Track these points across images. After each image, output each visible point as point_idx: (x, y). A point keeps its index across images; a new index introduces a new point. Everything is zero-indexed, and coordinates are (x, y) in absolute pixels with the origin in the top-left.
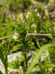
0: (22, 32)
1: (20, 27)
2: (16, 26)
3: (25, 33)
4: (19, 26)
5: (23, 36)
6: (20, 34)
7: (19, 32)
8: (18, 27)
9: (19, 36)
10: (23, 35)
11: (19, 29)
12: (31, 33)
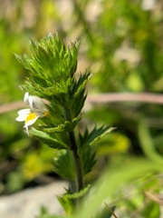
0: (62, 88)
2: (31, 62)
3: (77, 93)
4: (46, 58)
5: (67, 110)
6: (49, 98)
7: (47, 91)
8: (42, 64)
9: (45, 110)
10: (67, 103)
11: (47, 74)
12: (110, 89)
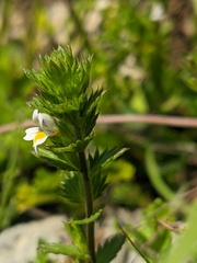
0: (73, 105)
1: (63, 83)
3: (89, 111)
5: (77, 128)
7: (59, 109)
8: (53, 79)
9: (55, 128)
10: (76, 122)
11: (58, 90)
12: (113, 111)
